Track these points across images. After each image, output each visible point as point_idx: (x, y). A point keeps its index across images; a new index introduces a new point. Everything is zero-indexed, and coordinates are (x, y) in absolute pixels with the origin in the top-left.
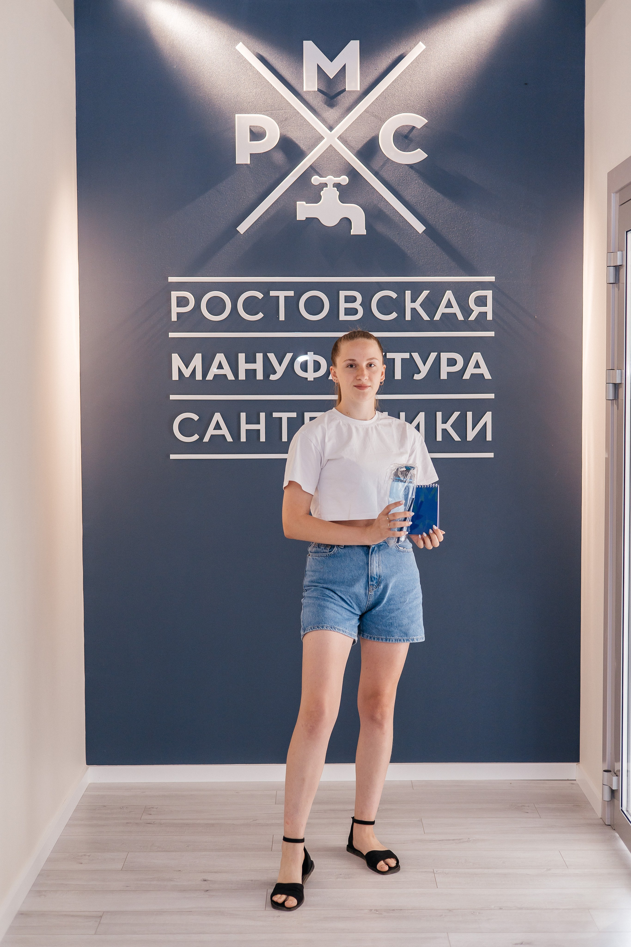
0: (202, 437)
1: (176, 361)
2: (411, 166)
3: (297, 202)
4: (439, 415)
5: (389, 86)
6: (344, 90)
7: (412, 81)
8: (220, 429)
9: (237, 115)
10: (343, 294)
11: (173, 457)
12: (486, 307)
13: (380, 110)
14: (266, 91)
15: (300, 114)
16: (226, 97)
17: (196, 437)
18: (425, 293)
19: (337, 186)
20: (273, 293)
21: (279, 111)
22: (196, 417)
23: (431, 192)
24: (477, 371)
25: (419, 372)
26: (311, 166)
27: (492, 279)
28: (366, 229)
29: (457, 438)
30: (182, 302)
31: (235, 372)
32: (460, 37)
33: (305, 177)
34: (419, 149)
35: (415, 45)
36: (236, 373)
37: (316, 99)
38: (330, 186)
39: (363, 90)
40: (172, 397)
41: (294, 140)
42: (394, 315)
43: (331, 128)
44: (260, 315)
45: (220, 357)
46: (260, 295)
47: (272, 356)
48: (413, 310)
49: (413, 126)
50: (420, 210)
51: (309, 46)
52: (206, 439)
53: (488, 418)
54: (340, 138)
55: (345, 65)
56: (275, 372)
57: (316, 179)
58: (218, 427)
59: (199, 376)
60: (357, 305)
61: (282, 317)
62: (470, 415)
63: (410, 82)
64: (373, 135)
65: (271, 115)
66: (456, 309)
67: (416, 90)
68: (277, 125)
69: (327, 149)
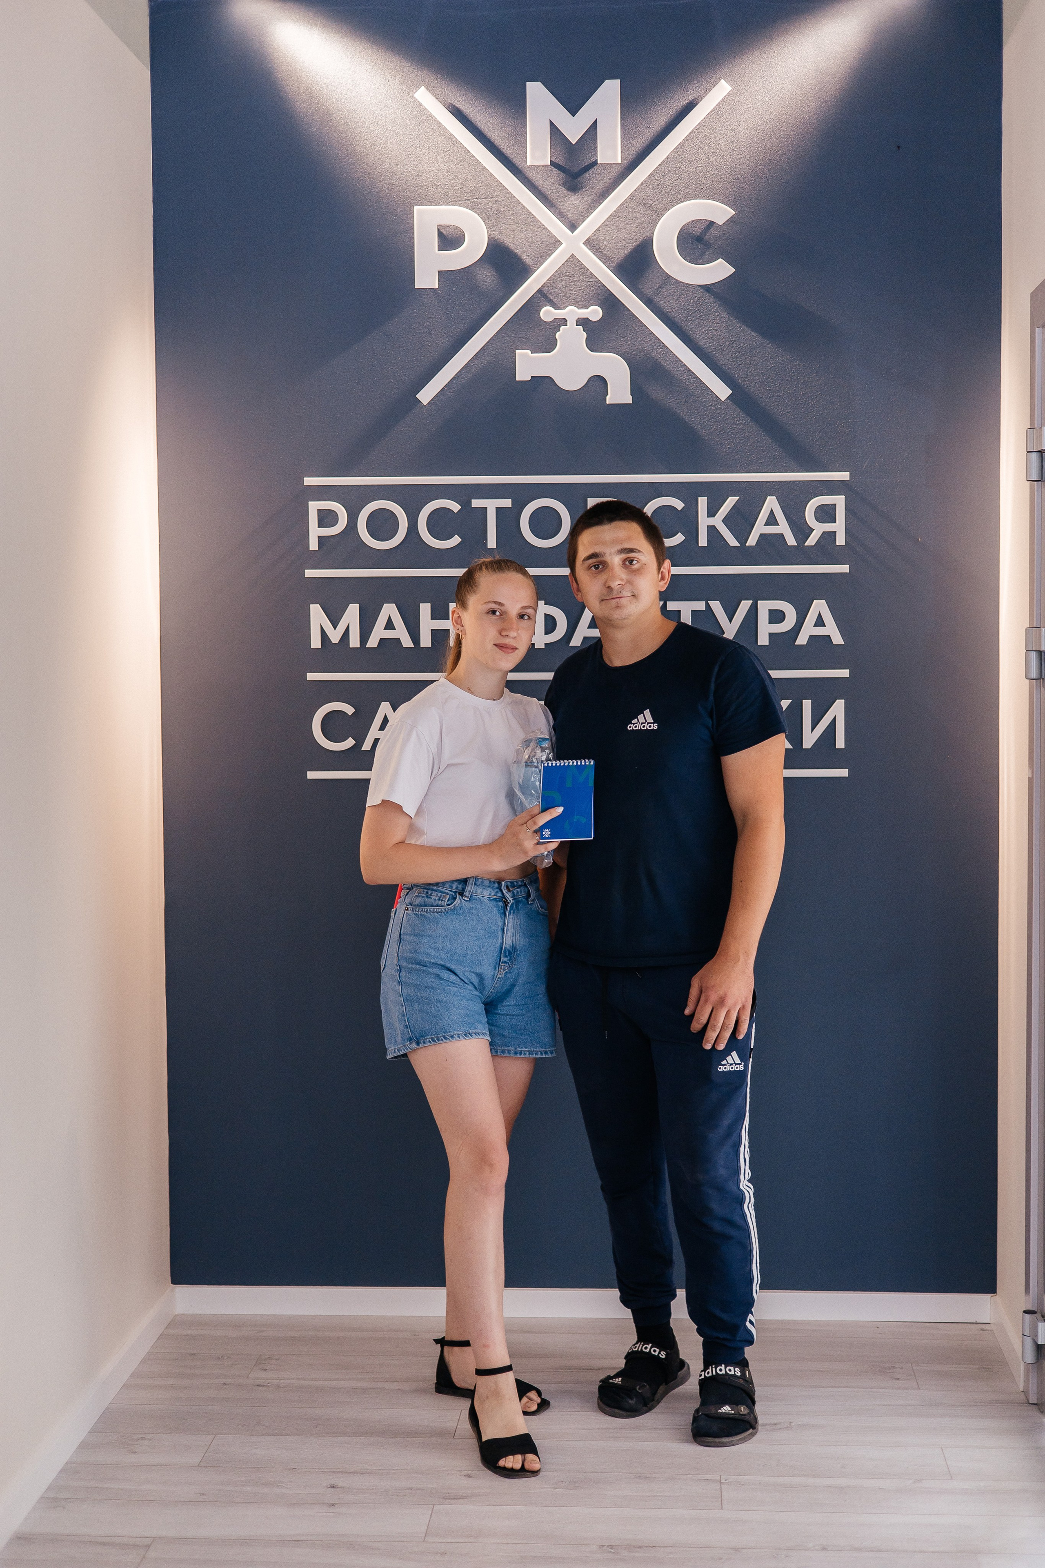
0: (360, 742)
1: (317, 615)
2: (707, 288)
3: (516, 351)
5: (670, 154)
6: (595, 163)
7: (709, 146)
9: (415, 208)
11: (311, 775)
12: (835, 524)
13: (655, 195)
14: (465, 167)
15: (522, 204)
16: (399, 178)
17: (350, 742)
18: (731, 501)
19: (583, 322)
20: (476, 503)
21: (486, 200)
22: (349, 710)
23: (743, 330)
24: (820, 631)
26: (539, 291)
27: (845, 476)
28: (631, 395)
30: (327, 519)
31: (415, 633)
32: (789, 70)
33: (530, 309)
34: (720, 259)
35: (713, 86)
36: (415, 636)
37: (547, 179)
38: (572, 322)
39: (626, 162)
40: (311, 676)
41: (512, 247)
42: (680, 538)
43: (573, 227)
44: (456, 540)
45: (389, 610)
46: (455, 507)
48: (712, 529)
49: (711, 221)
50: (723, 360)
51: (536, 91)
52: (366, 745)
53: (838, 710)
54: (589, 243)
55: (596, 122)
57: (547, 312)
59: (354, 642)
61: (492, 542)
62: (807, 704)
63: (705, 147)
64: (644, 236)
65: (472, 207)
66: (783, 528)
67: (717, 161)
68: (483, 223)
69: (567, 261)
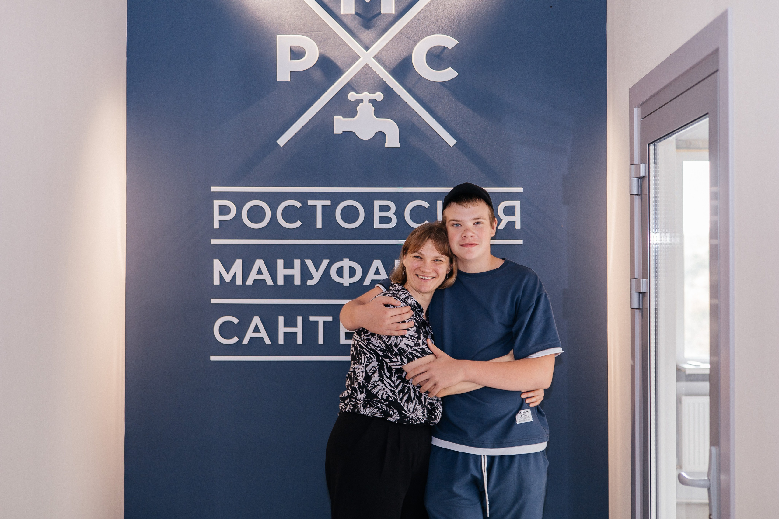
0: (241, 339)
1: (218, 266)
2: (443, 84)
5: (422, 9)
6: (380, 13)
7: (444, 5)
8: (259, 332)
9: (278, 36)
10: (377, 204)
11: (213, 358)
12: (514, 217)
13: (413, 32)
14: (306, 14)
15: (338, 35)
16: (269, 19)
17: (235, 340)
19: (372, 101)
20: (310, 203)
21: (317, 32)
22: (235, 321)
23: (461, 108)
26: (348, 83)
27: (520, 190)
28: (399, 142)
30: (224, 210)
33: (342, 93)
34: (450, 68)
36: (274, 277)
37: (352, 21)
38: (366, 101)
39: (397, 12)
40: (214, 301)
41: (332, 59)
43: (367, 48)
44: (299, 224)
45: (260, 263)
46: (298, 205)
47: (309, 262)
49: (445, 47)
50: (452, 124)
52: (246, 341)
54: (376, 57)
56: (312, 278)
57: (352, 95)
58: (256, 330)
59: (239, 281)
60: (391, 214)
61: (319, 225)
63: (442, 6)
64: (407, 54)
65: (310, 36)
67: (448, 13)
68: (316, 45)
69: (363, 68)
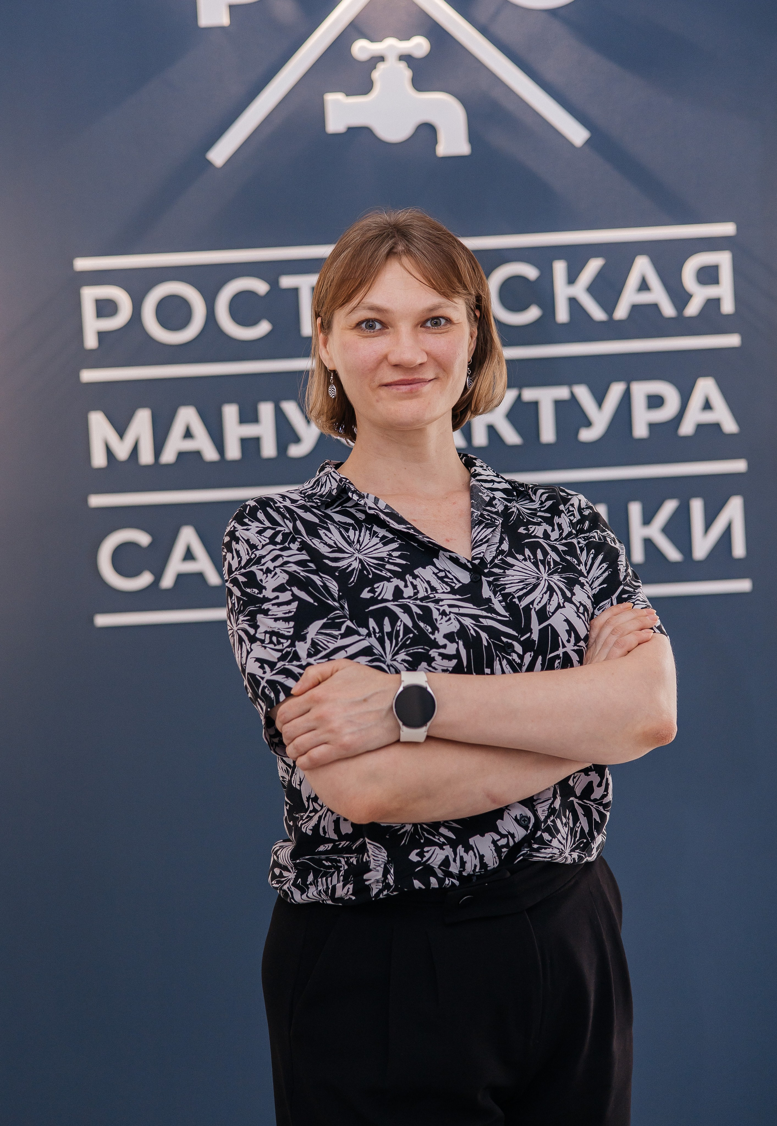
0: (158, 576)
1: (99, 425)
2: (553, 13)
3: (326, 95)
4: (635, 510)
8: (194, 559)
11: (102, 620)
12: (720, 287)
17: (145, 579)
18: (595, 265)
19: (406, 58)
20: (287, 282)
22: (143, 539)
23: (598, 61)
24: (708, 417)
25: (588, 424)
26: (351, 22)
27: (730, 229)
28: (469, 144)
29: (673, 554)
30: (106, 308)
31: (219, 444)
33: (341, 45)
38: (392, 59)
40: (96, 501)
42: (533, 313)
44: (264, 328)
45: (187, 415)
46: (261, 287)
47: (291, 408)
48: (573, 303)
50: (576, 98)
52: (168, 581)
53: (734, 509)
56: (297, 440)
57: (362, 48)
58: (189, 556)
59: (146, 457)
61: (307, 328)
62: (697, 506)
66: (658, 295)
